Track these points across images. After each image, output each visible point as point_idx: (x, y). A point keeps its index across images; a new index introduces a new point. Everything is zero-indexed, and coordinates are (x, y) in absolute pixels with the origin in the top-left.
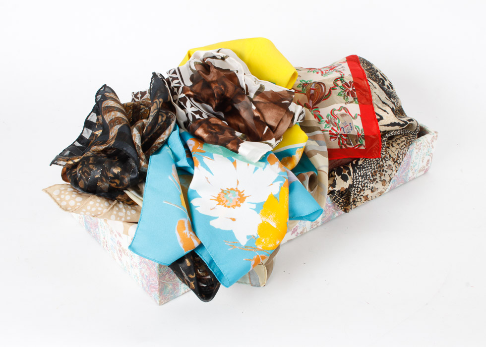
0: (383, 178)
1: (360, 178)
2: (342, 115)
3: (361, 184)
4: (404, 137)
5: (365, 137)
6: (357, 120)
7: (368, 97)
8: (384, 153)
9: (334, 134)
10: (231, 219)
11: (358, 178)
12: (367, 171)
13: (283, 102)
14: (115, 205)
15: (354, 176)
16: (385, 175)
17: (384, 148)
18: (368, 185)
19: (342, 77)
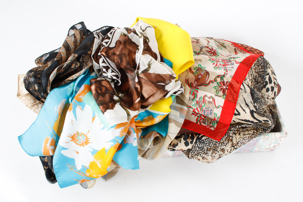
0: (214, 155)
1: (197, 148)
2: (209, 102)
3: (197, 152)
4: (253, 131)
5: (218, 123)
6: (218, 109)
7: (235, 97)
8: (224, 139)
9: (195, 112)
10: (76, 152)
11: (196, 147)
12: (205, 146)
13: (158, 84)
14: (37, 104)
15: (194, 145)
16: (216, 153)
17: (226, 136)
18: (202, 154)
19: (224, 76)
